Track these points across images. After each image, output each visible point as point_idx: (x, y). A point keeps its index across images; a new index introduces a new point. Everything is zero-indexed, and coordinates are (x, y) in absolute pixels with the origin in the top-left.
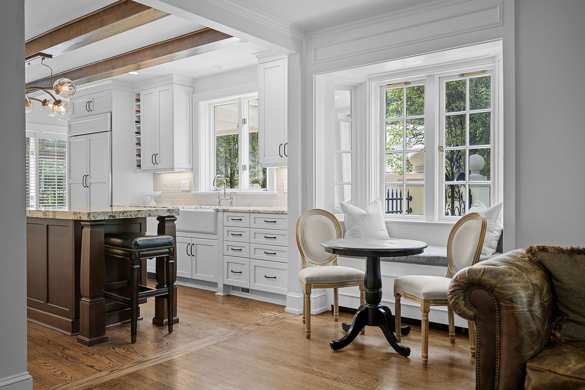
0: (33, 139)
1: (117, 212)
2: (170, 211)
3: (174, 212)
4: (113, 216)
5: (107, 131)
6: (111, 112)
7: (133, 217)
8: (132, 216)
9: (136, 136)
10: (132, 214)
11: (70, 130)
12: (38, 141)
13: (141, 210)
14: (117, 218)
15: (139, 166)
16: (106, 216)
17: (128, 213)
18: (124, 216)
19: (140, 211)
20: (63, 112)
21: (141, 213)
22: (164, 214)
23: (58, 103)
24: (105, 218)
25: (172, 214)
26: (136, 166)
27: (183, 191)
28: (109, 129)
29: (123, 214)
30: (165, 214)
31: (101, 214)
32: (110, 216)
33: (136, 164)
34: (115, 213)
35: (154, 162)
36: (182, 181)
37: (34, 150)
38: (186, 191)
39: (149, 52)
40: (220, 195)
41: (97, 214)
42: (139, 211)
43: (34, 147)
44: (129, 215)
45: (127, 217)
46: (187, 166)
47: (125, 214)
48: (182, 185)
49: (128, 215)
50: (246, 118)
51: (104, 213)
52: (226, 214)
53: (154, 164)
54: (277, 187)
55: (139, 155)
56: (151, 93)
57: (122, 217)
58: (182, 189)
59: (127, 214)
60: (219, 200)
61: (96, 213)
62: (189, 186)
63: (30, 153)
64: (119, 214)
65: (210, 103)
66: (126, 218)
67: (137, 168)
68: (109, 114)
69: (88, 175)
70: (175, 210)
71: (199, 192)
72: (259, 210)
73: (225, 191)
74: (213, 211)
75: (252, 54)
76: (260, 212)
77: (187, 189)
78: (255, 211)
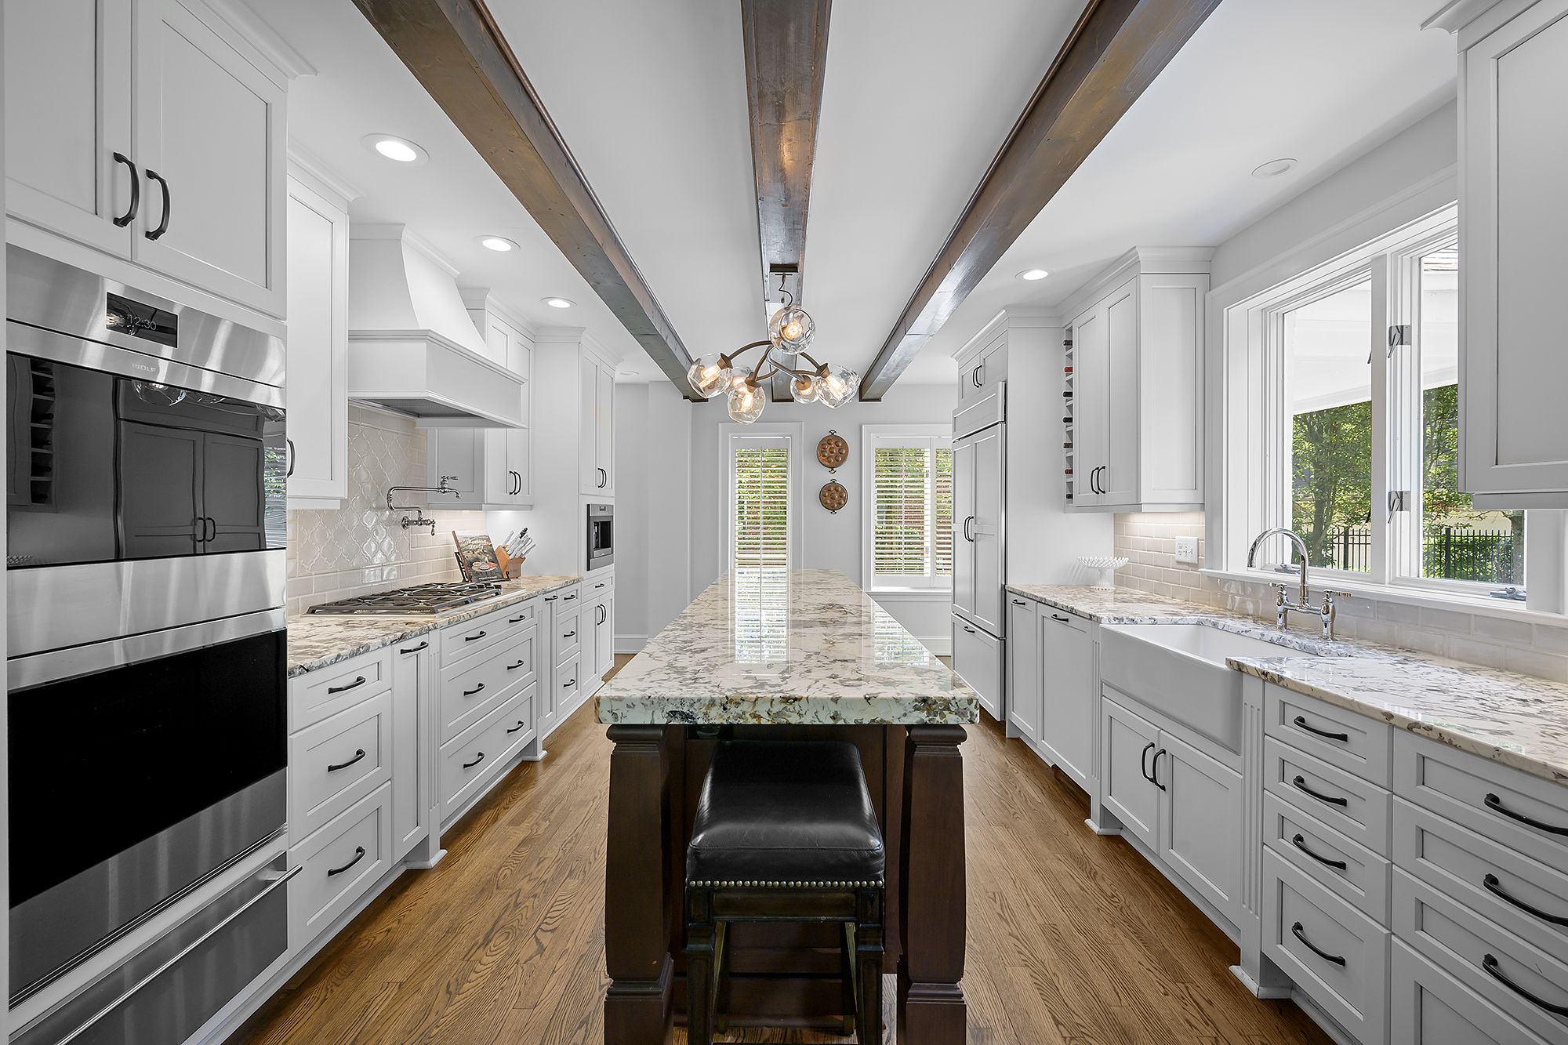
1: (699, 700)
2: (930, 705)
3: (948, 709)
4: (686, 716)
5: (999, 424)
6: (1005, 382)
7: (763, 722)
8: (760, 717)
9: (1067, 427)
10: (761, 711)
11: (954, 429)
12: (935, 455)
13: (801, 699)
14: (700, 722)
15: (1070, 496)
16: (658, 713)
17: (745, 707)
18: (726, 717)
19: (795, 699)
21: (797, 709)
22: (903, 718)
24: (653, 720)
25: (938, 718)
26: (1063, 496)
27: (1179, 563)
28: (1000, 418)
29: (725, 709)
30: (905, 715)
31: (639, 707)
32: (673, 714)
33: (1064, 492)
34: (692, 705)
35: (1097, 488)
36: (1176, 537)
37: (929, 469)
38: (1188, 564)
40: (1284, 592)
41: (624, 703)
42: (789, 698)
44: (747, 715)
45: (742, 722)
46: (1192, 496)
47: (732, 709)
48: (1177, 548)
49: (744, 713)
51: (648, 702)
52: (1274, 694)
53: (1097, 493)
55: (1070, 472)
56: (1090, 318)
57: (717, 718)
58: (1182, 558)
59: (739, 710)
60: (1280, 609)
61: (620, 699)
62: (1195, 551)
63: (925, 475)
64: (708, 708)
65: (1264, 306)
66: (736, 722)
67: (1066, 502)
68: (1003, 385)
69: (972, 517)
70: (953, 702)
71: (1224, 571)
72: (1449, 734)
73: (1303, 581)
74: (1225, 667)
75: (1424, 25)
76: (1454, 743)
77: (1188, 560)
78: (1420, 728)
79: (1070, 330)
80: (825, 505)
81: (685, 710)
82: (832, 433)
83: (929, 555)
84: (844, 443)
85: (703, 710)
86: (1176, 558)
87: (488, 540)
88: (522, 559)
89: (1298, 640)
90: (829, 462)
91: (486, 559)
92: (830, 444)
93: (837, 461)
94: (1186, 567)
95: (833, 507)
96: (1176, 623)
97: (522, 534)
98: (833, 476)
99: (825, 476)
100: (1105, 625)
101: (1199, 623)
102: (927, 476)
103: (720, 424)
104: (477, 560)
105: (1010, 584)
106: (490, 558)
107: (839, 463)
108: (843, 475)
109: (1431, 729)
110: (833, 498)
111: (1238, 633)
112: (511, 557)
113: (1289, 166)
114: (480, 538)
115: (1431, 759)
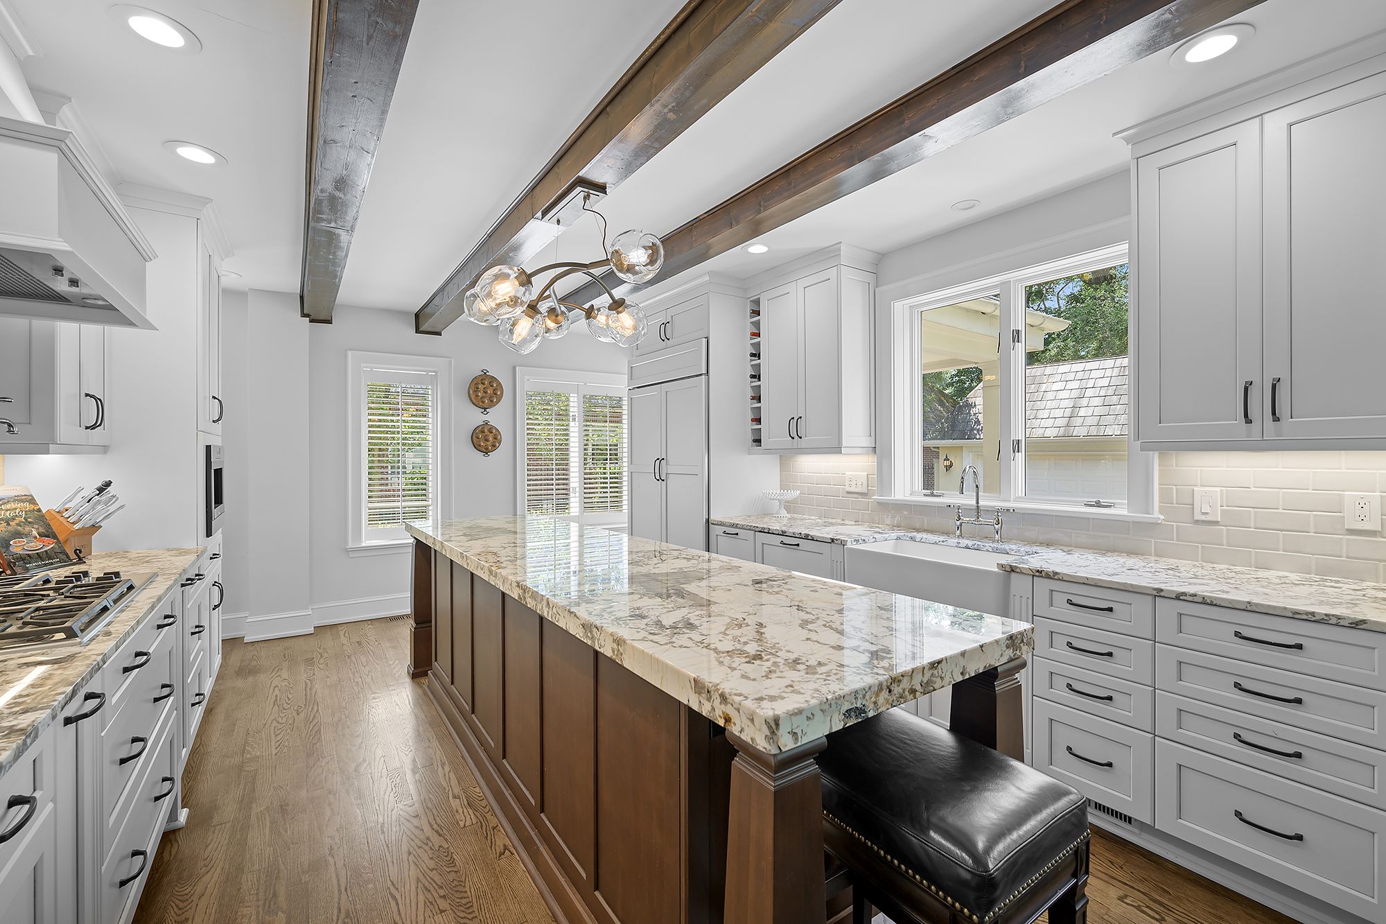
0: (576, 395)
2: (1014, 641)
4: (860, 711)
5: (701, 375)
6: (707, 338)
8: (915, 691)
9: (752, 382)
11: (631, 377)
12: (582, 400)
14: (871, 715)
15: (758, 441)
17: (904, 683)
18: (891, 701)
20: (628, 329)
21: (940, 673)
22: (1001, 659)
23: (618, 305)
25: (1017, 652)
26: (751, 441)
27: (848, 493)
28: (704, 371)
29: (890, 691)
30: (1002, 655)
32: (848, 714)
33: (750, 437)
34: (865, 697)
35: (794, 434)
36: (846, 473)
37: (576, 414)
38: (857, 493)
39: (839, 152)
40: (960, 511)
41: (804, 716)
43: (576, 409)
44: (906, 692)
46: (866, 442)
47: (895, 689)
48: (847, 481)
49: (904, 691)
50: (1020, 329)
51: (827, 706)
52: (1042, 585)
53: (793, 438)
54: (1160, 502)
55: (758, 421)
56: (786, 292)
57: (884, 704)
58: (853, 489)
59: (901, 689)
60: (958, 523)
62: (865, 483)
63: (571, 418)
64: (877, 695)
67: (752, 446)
68: (704, 341)
69: (663, 459)
71: (893, 498)
72: (1210, 597)
73: (978, 503)
74: (996, 570)
75: (1114, 134)
76: (1214, 603)
77: (859, 490)
78: (1186, 596)
79: (757, 302)
80: (477, 447)
81: (859, 705)
82: (485, 373)
83: (577, 494)
84: (499, 384)
85: (873, 699)
86: (846, 490)
87: (32, 501)
88: (95, 528)
89: (991, 545)
90: (483, 402)
91: (35, 533)
92: (484, 384)
93: (492, 401)
94: (857, 496)
95: (487, 449)
96: (886, 540)
97: (101, 490)
98: (485, 418)
99: (476, 417)
100: (849, 545)
101: (898, 538)
102: (574, 420)
103: (350, 353)
104: (18, 535)
105: (713, 517)
106: (41, 530)
107: (492, 404)
108: (497, 417)
109: (1196, 596)
110: (487, 440)
111: (936, 543)
112: (76, 527)
113: (974, 206)
114: (18, 499)
115: (1185, 615)
